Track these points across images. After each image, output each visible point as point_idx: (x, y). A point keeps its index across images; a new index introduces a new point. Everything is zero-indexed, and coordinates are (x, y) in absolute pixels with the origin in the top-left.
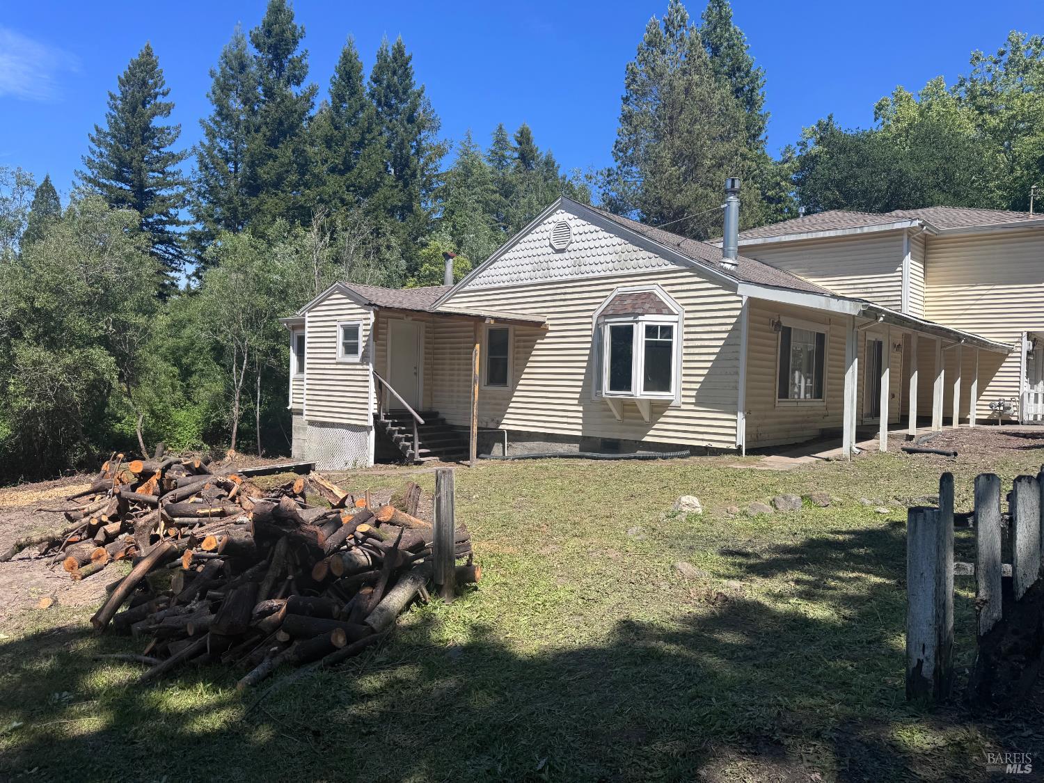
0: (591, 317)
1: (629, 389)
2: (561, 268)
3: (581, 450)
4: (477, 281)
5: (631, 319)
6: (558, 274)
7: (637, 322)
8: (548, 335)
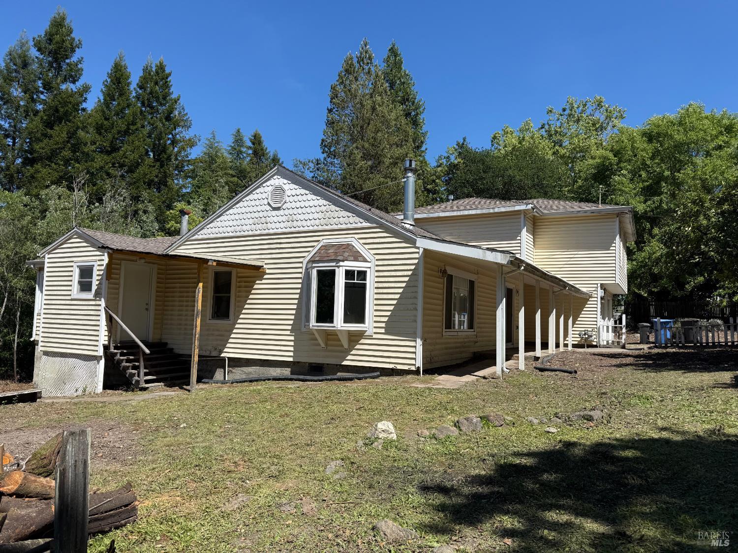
0: (302, 262)
1: (332, 322)
2: (277, 223)
3: (292, 373)
4: (205, 231)
5: (334, 264)
6: (273, 228)
7: (338, 267)
8: (266, 277)
